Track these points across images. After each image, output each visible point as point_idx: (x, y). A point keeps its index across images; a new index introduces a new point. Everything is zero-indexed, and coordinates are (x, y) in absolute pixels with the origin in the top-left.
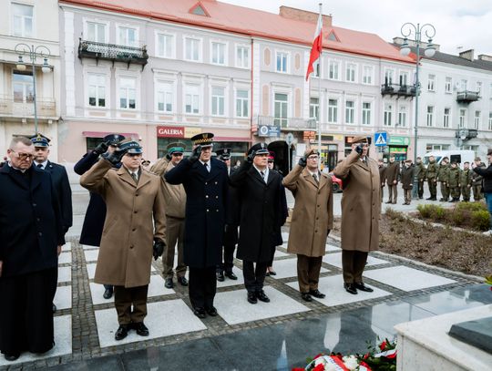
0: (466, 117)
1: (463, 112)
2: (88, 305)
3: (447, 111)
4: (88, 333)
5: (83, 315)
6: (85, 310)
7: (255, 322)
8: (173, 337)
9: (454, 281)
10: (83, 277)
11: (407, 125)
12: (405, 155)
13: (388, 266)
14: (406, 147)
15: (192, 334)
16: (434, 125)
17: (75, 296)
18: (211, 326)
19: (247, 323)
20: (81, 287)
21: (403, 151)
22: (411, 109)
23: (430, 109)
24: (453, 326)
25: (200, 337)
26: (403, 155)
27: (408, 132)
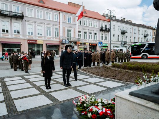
0: (123, 38)
1: (123, 36)
2: (10, 99)
3: (118, 36)
4: (12, 108)
5: (9, 102)
6: (9, 101)
7: (68, 100)
8: (42, 106)
9: (124, 84)
10: (7, 90)
11: (107, 40)
13: (105, 81)
14: (107, 47)
15: (48, 105)
16: (115, 40)
17: (5, 96)
18: (54, 102)
19: (65, 100)
20: (6, 93)
21: (106, 48)
22: (108, 35)
23: (114, 35)
24: (130, 92)
25: (51, 105)
26: (106, 49)
27: (108, 42)
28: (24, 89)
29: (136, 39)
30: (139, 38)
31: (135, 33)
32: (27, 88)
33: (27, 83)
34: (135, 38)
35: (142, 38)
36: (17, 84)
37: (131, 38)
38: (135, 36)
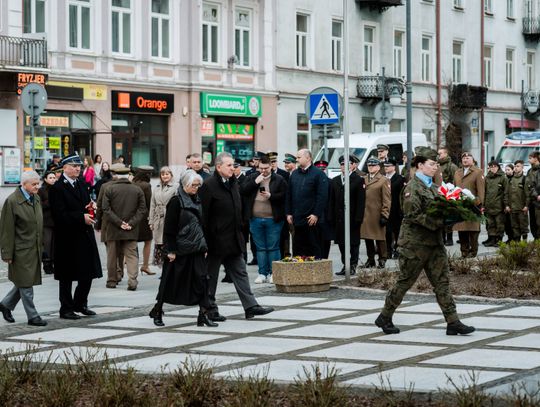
0: (375, 45)
1: (369, 31)
3: (337, 27)
11: (254, 64)
12: (251, 143)
14: (252, 121)
16: (311, 65)
21: (244, 133)
22: (262, 21)
23: (301, 20)
26: (245, 144)
27: (256, 80)
29: (464, 56)
30: (486, 50)
31: (459, 9)
34: (457, 46)
35: (509, 53)
37: (433, 43)
38: (459, 34)
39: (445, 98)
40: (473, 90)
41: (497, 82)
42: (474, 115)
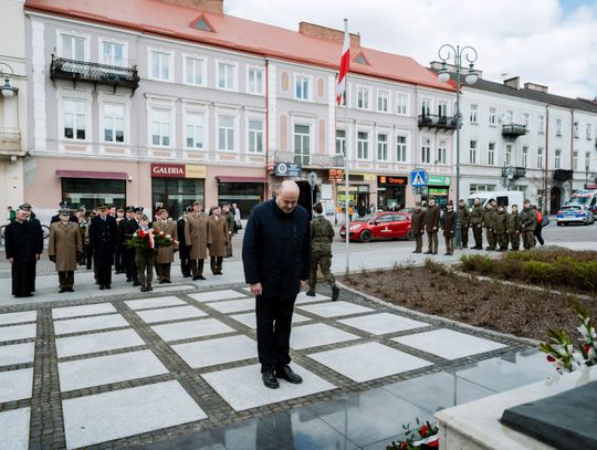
0: (512, 153)
1: (509, 147)
2: (54, 393)
3: (491, 146)
4: (50, 431)
5: (46, 406)
6: (49, 400)
7: (268, 406)
8: (163, 431)
9: (504, 346)
10: (49, 356)
12: (446, 197)
13: (428, 329)
14: (447, 187)
15: (188, 425)
16: (478, 162)
17: (38, 381)
18: (213, 414)
19: (258, 408)
20: (46, 370)
21: (443, 193)
22: (451, 145)
23: (473, 144)
24: (506, 412)
25: (198, 429)
27: (449, 170)
28: (115, 352)
29: (562, 157)
30: (575, 154)
31: (559, 135)
32: (126, 350)
33: (131, 327)
34: (558, 153)
35: (588, 155)
36: (92, 332)
37: (544, 152)
38: (559, 147)
39: (550, 175)
40: (565, 171)
41: (581, 167)
42: (567, 183)
